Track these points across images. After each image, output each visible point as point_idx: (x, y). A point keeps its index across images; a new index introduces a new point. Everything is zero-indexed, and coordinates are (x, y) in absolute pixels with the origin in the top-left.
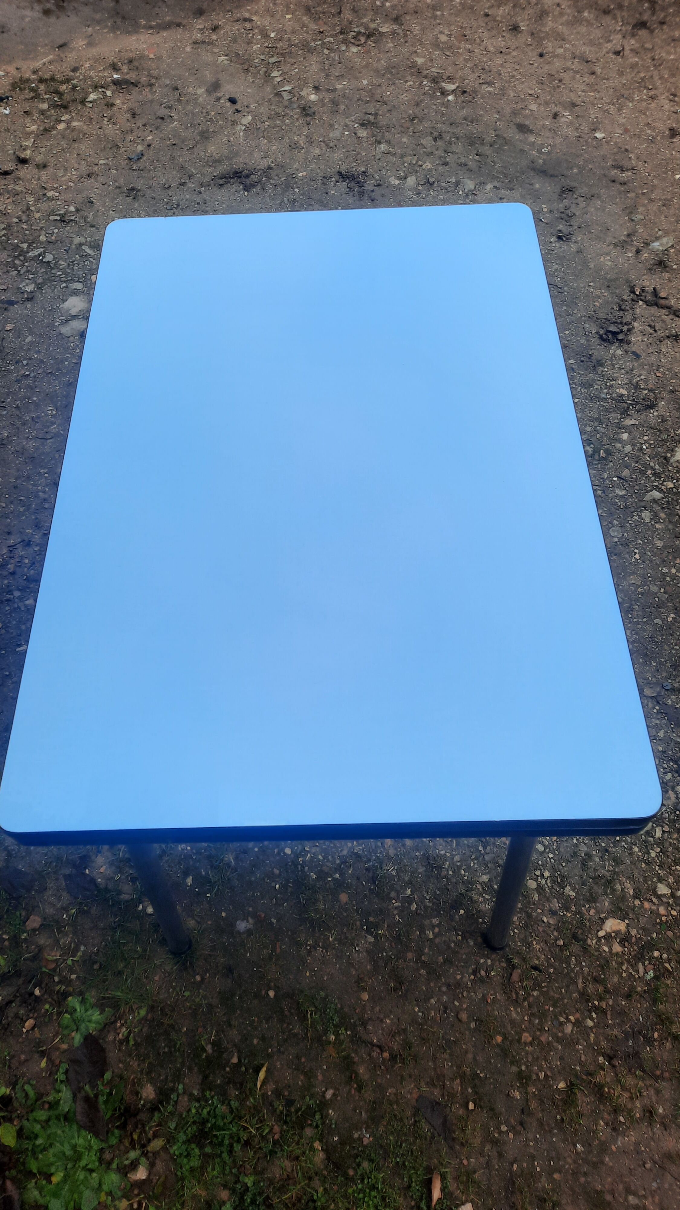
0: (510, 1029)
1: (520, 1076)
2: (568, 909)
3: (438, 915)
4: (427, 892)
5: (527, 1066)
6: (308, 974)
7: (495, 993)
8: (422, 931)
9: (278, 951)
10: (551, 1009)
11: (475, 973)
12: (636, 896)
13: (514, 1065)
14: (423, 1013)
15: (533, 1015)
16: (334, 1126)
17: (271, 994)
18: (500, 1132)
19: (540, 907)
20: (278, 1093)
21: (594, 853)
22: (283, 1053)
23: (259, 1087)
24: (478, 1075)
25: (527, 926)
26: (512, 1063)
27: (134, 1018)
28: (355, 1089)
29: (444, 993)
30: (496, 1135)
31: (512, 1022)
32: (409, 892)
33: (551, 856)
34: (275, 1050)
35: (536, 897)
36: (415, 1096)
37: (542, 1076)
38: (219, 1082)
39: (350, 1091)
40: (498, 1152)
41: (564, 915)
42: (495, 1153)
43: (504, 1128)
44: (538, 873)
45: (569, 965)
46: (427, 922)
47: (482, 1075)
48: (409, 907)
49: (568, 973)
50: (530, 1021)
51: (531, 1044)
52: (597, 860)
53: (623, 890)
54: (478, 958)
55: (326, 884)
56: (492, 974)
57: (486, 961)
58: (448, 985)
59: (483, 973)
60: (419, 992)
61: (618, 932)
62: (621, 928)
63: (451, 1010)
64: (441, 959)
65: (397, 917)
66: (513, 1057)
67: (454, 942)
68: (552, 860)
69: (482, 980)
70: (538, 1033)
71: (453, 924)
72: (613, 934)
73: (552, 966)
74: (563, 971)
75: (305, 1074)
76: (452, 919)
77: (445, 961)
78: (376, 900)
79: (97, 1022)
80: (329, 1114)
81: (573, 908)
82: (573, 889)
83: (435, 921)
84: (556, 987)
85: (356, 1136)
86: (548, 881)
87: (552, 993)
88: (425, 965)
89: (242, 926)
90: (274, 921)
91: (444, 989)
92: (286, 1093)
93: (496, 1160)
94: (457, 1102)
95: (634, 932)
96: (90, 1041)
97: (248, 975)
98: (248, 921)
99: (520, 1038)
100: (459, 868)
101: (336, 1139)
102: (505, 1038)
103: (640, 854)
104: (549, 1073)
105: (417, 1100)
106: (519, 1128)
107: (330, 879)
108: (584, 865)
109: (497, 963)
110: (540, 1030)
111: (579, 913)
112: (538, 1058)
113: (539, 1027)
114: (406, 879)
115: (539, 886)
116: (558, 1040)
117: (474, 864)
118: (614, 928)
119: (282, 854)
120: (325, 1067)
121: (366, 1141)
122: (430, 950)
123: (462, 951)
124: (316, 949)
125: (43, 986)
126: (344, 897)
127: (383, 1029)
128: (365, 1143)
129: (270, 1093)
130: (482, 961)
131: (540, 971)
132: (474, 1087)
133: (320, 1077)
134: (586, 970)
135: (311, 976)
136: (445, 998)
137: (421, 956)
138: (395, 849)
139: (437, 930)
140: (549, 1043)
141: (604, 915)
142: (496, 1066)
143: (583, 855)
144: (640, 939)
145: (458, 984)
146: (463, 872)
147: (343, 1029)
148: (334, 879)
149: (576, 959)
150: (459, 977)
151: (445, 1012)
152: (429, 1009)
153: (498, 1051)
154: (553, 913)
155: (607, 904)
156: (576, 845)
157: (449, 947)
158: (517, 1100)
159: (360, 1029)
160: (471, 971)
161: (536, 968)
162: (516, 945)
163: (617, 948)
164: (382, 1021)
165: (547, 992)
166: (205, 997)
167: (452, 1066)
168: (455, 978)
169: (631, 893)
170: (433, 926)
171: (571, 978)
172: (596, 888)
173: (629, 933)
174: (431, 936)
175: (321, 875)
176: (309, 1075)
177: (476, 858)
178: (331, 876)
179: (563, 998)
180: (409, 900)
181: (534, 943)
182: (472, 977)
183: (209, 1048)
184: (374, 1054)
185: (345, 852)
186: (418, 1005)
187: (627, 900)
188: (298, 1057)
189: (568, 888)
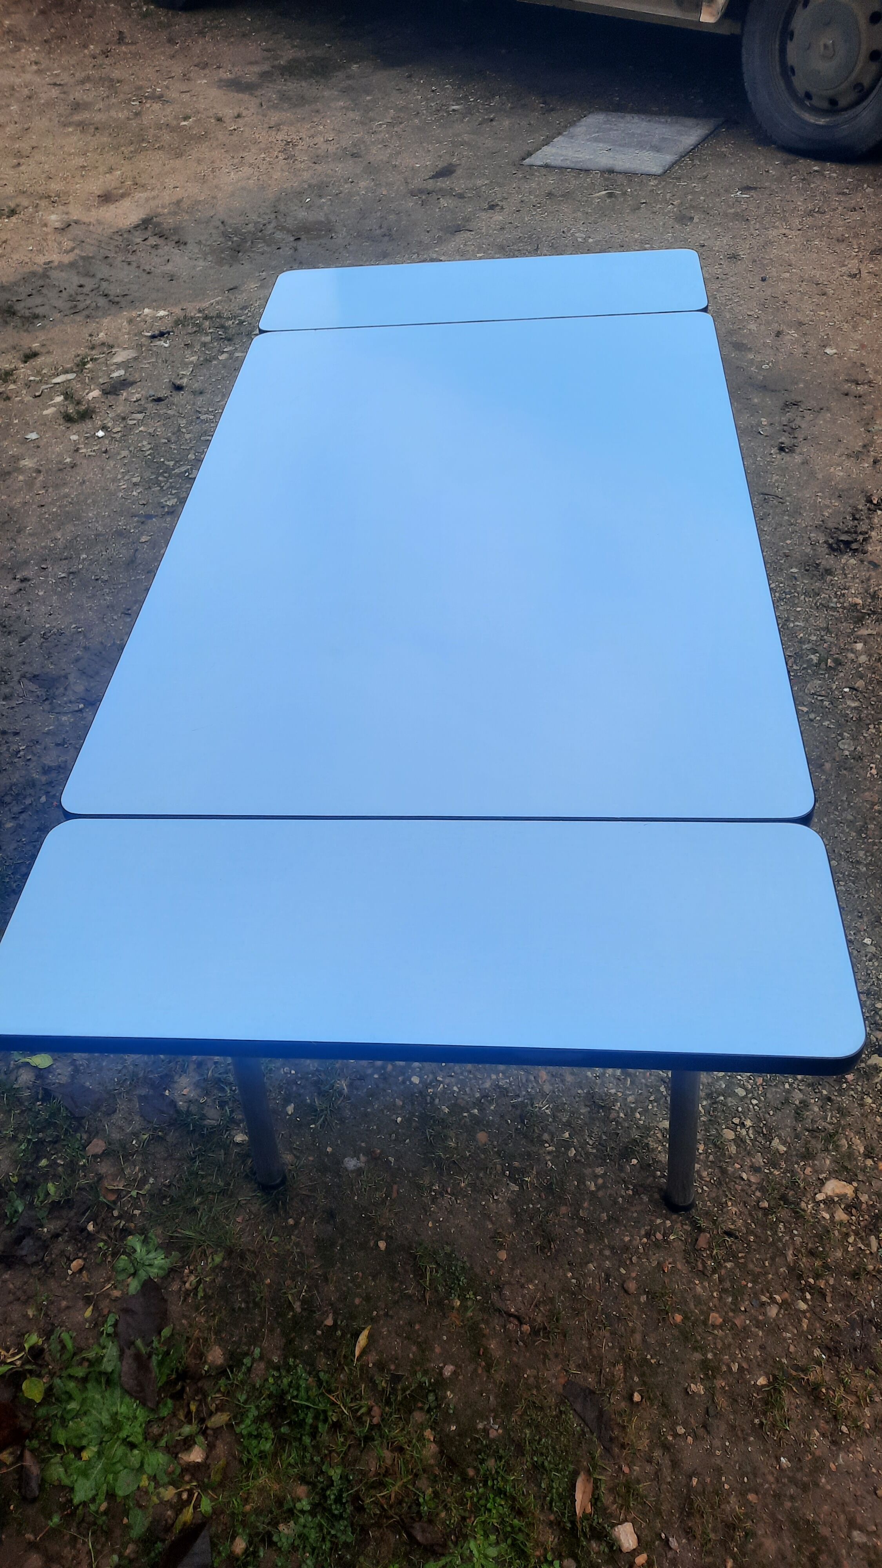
0: (692, 1306)
1: (705, 1365)
2: (775, 1165)
3: (603, 1164)
4: (590, 1136)
5: (715, 1355)
6: (430, 1225)
7: (674, 1262)
8: (581, 1180)
9: (394, 1195)
10: (750, 1285)
11: (648, 1235)
12: (868, 1154)
13: (697, 1351)
14: (577, 1279)
15: (724, 1291)
16: (451, 1411)
17: (382, 1245)
18: (676, 1435)
19: (739, 1161)
20: (381, 1366)
21: (812, 1101)
22: (392, 1317)
23: (357, 1353)
24: (647, 1361)
25: (720, 1183)
26: (695, 1349)
27: (207, 1264)
28: (483, 1368)
29: (607, 1258)
30: (670, 1438)
31: (698, 1300)
32: (567, 1135)
33: (755, 1102)
34: (381, 1313)
35: (733, 1149)
36: (562, 1381)
37: (735, 1367)
38: (306, 1348)
39: (475, 1370)
40: (672, 1461)
41: (771, 1173)
42: (667, 1462)
43: (681, 1430)
44: (736, 1121)
45: (775, 1233)
46: (588, 1171)
47: (653, 1361)
48: (566, 1153)
49: (773, 1244)
50: (720, 1299)
51: (721, 1327)
52: (816, 1109)
53: (850, 1146)
54: (653, 1218)
55: (460, 1120)
56: (672, 1237)
57: (664, 1222)
58: (612, 1248)
59: (659, 1236)
60: (574, 1254)
61: (843, 1197)
62: (847, 1191)
63: (615, 1279)
64: (604, 1216)
65: (549, 1163)
66: (696, 1341)
67: (622, 1197)
68: (756, 1107)
69: (657, 1245)
70: (731, 1314)
71: (623, 1175)
72: (836, 1199)
73: (752, 1233)
74: (767, 1240)
75: (419, 1345)
76: (621, 1169)
77: (610, 1218)
78: (523, 1142)
79: (161, 1268)
80: (446, 1397)
81: (783, 1165)
82: (784, 1143)
83: (600, 1171)
84: (757, 1259)
85: (480, 1426)
86: (751, 1132)
87: (751, 1266)
88: (583, 1222)
89: (351, 1163)
90: (392, 1159)
91: (607, 1253)
92: (392, 1367)
93: (669, 1471)
94: (618, 1393)
95: (864, 1198)
96: (150, 1287)
97: (354, 1222)
98: (358, 1159)
99: (707, 1318)
100: (633, 1110)
101: (453, 1428)
102: (686, 1318)
103: (874, 1105)
104: (745, 1365)
105: (564, 1386)
106: (701, 1432)
107: (465, 1114)
108: (798, 1115)
109: (679, 1225)
110: (733, 1311)
111: (792, 1172)
112: (730, 1345)
113: (733, 1307)
114: (564, 1120)
115: (738, 1137)
116: (759, 1325)
117: (653, 1107)
118: (837, 1191)
119: (408, 1083)
120: (445, 1338)
121: (493, 1434)
122: (590, 1205)
123: (633, 1209)
124: (443, 1196)
125: (99, 1221)
126: (482, 1137)
127: (523, 1296)
128: (491, 1436)
129: (371, 1365)
130: (659, 1221)
131: (736, 1238)
132: (642, 1375)
133: (438, 1350)
134: (798, 1240)
135: (435, 1227)
136: (608, 1264)
137: (578, 1211)
138: (552, 1085)
139: (600, 1181)
140: (745, 1328)
141: (824, 1175)
142: (673, 1352)
143: (797, 1102)
144: (873, 1206)
145: (626, 1248)
146: (638, 1116)
147: (471, 1293)
148: (472, 1116)
149: (785, 1226)
150: (627, 1239)
151: (607, 1280)
152: (585, 1276)
153: (675, 1332)
154: (756, 1169)
155: (828, 1162)
156: (788, 1092)
157: (615, 1202)
158: (700, 1396)
159: (494, 1296)
160: (643, 1232)
161: (729, 1234)
162: (704, 1205)
163: (841, 1215)
164: (522, 1287)
165: (745, 1265)
166: (297, 1245)
167: (613, 1347)
168: (622, 1240)
169: (862, 1150)
170: (596, 1177)
171: (778, 1249)
172: (813, 1142)
173: (858, 1198)
174: (593, 1188)
175: (456, 1109)
176: (424, 1347)
177: (655, 1101)
178: (468, 1111)
179: (767, 1273)
180: (567, 1144)
181: (730, 1204)
182: (645, 1240)
183: (297, 1306)
184: (510, 1326)
185: (487, 1085)
186: (571, 1270)
187: (855, 1159)
188: (411, 1324)
189: (776, 1140)
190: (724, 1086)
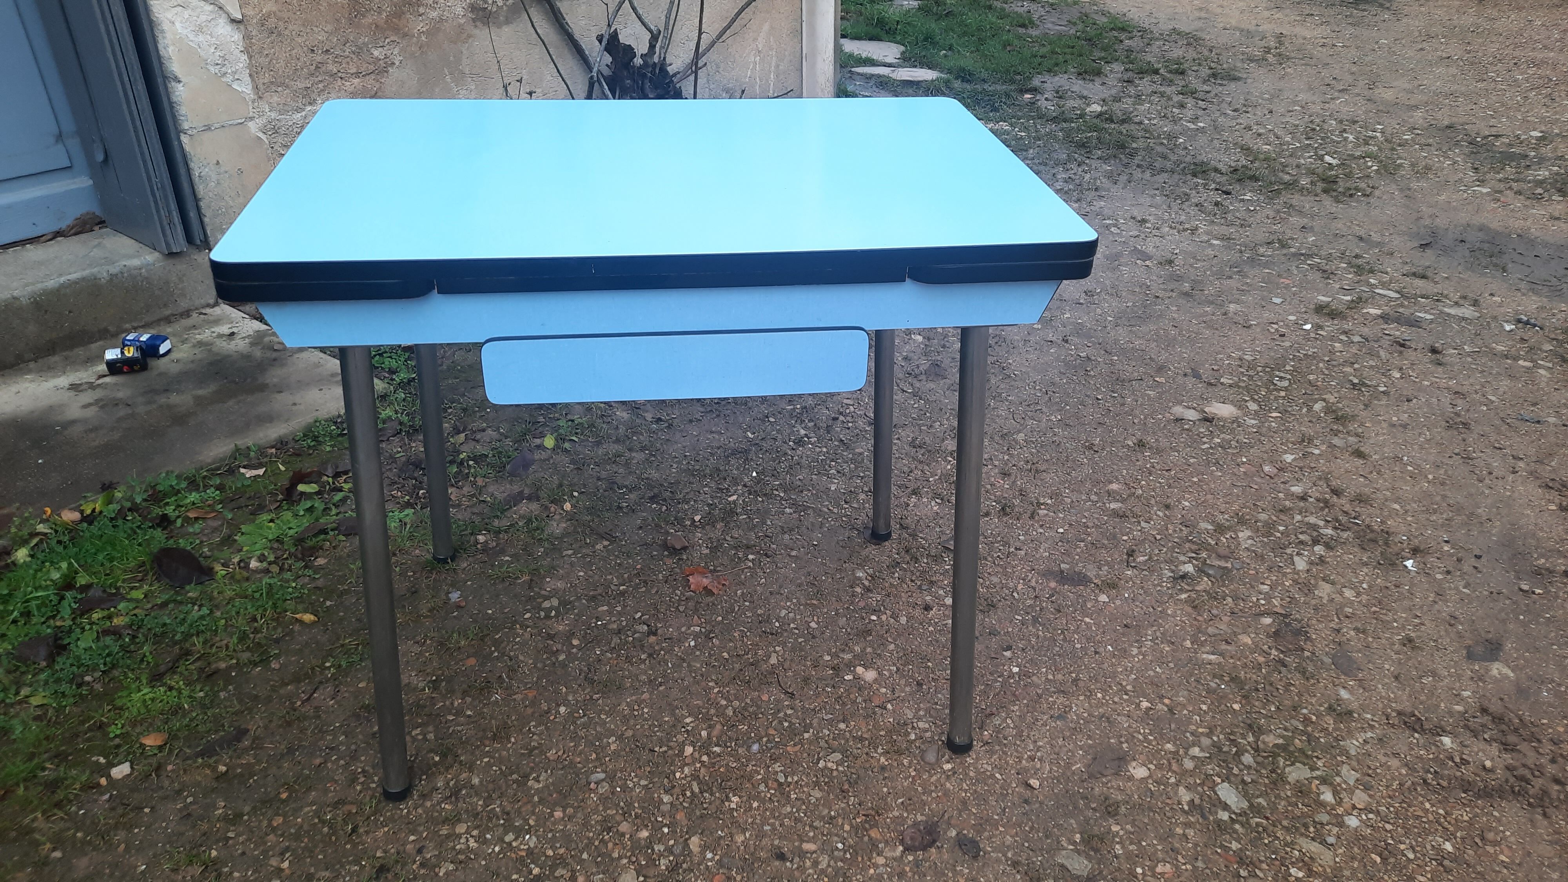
0: (292, 806)
1: (238, 815)
2: (422, 865)
3: (436, 739)
4: (467, 728)
5: (246, 821)
7: (336, 791)
8: (422, 725)
10: (303, 844)
11: (364, 772)
13: (252, 809)
14: (332, 730)
15: (301, 827)
16: (245, 672)
18: (187, 796)
19: (430, 835)
20: (289, 633)
22: (324, 633)
24: (253, 777)
26: (254, 808)
28: (274, 684)
29: (349, 747)
30: (186, 792)
31: (299, 808)
32: (469, 713)
34: (329, 628)
35: (444, 832)
36: (251, 727)
37: (231, 835)
38: (314, 599)
39: (274, 680)
40: (168, 796)
41: (416, 863)
42: (168, 793)
43: (189, 800)
44: (476, 834)
45: (350, 863)
46: (431, 728)
47: (252, 780)
48: (450, 714)
49: (340, 862)
50: (295, 824)
51: (270, 825)
55: (488, 646)
56: (358, 788)
58: (356, 750)
59: (362, 780)
60: (355, 726)
63: (328, 752)
65: (442, 704)
66: (261, 809)
68: (490, 850)
69: (354, 779)
70: (279, 832)
71: (425, 752)
73: (355, 847)
74: (345, 858)
75: (300, 649)
76: (431, 751)
78: (464, 686)
80: (257, 667)
81: (422, 871)
82: (448, 873)
83: (431, 736)
84: (327, 850)
85: (230, 687)
86: (463, 847)
87: (321, 846)
89: (455, 595)
90: (455, 614)
91: (353, 747)
92: (288, 639)
93: (161, 794)
94: (232, 761)
98: (458, 598)
99: (279, 816)
100: (491, 757)
101: (233, 674)
102: (283, 801)
104: (231, 842)
105: (246, 728)
106: (185, 813)
107: (493, 649)
109: (371, 794)
110: (282, 834)
112: (252, 831)
113: (285, 833)
114: (484, 710)
115: (459, 836)
116: (265, 852)
117: (496, 771)
120: (302, 661)
126: (471, 661)
127: (325, 700)
129: (291, 628)
130: (376, 779)
131: (351, 835)
132: (242, 775)
133: (294, 659)
136: (343, 748)
139: (420, 737)
140: (264, 842)
142: (256, 794)
145: (355, 758)
146: (486, 760)
147: (335, 671)
148: (492, 653)
149: (356, 871)
152: (334, 734)
153: (272, 795)
154: (421, 851)
159: (330, 684)
160: (367, 768)
161: (356, 828)
162: (388, 811)
164: (334, 699)
165: (323, 841)
168: (362, 756)
170: (425, 734)
171: (334, 865)
174: (413, 733)
175: (498, 642)
176: (298, 652)
178: (496, 650)
179: (312, 857)
180: (459, 713)
182: (360, 770)
184: (302, 696)
186: (341, 726)
188: (317, 643)
189: (451, 867)
190: (517, 824)
